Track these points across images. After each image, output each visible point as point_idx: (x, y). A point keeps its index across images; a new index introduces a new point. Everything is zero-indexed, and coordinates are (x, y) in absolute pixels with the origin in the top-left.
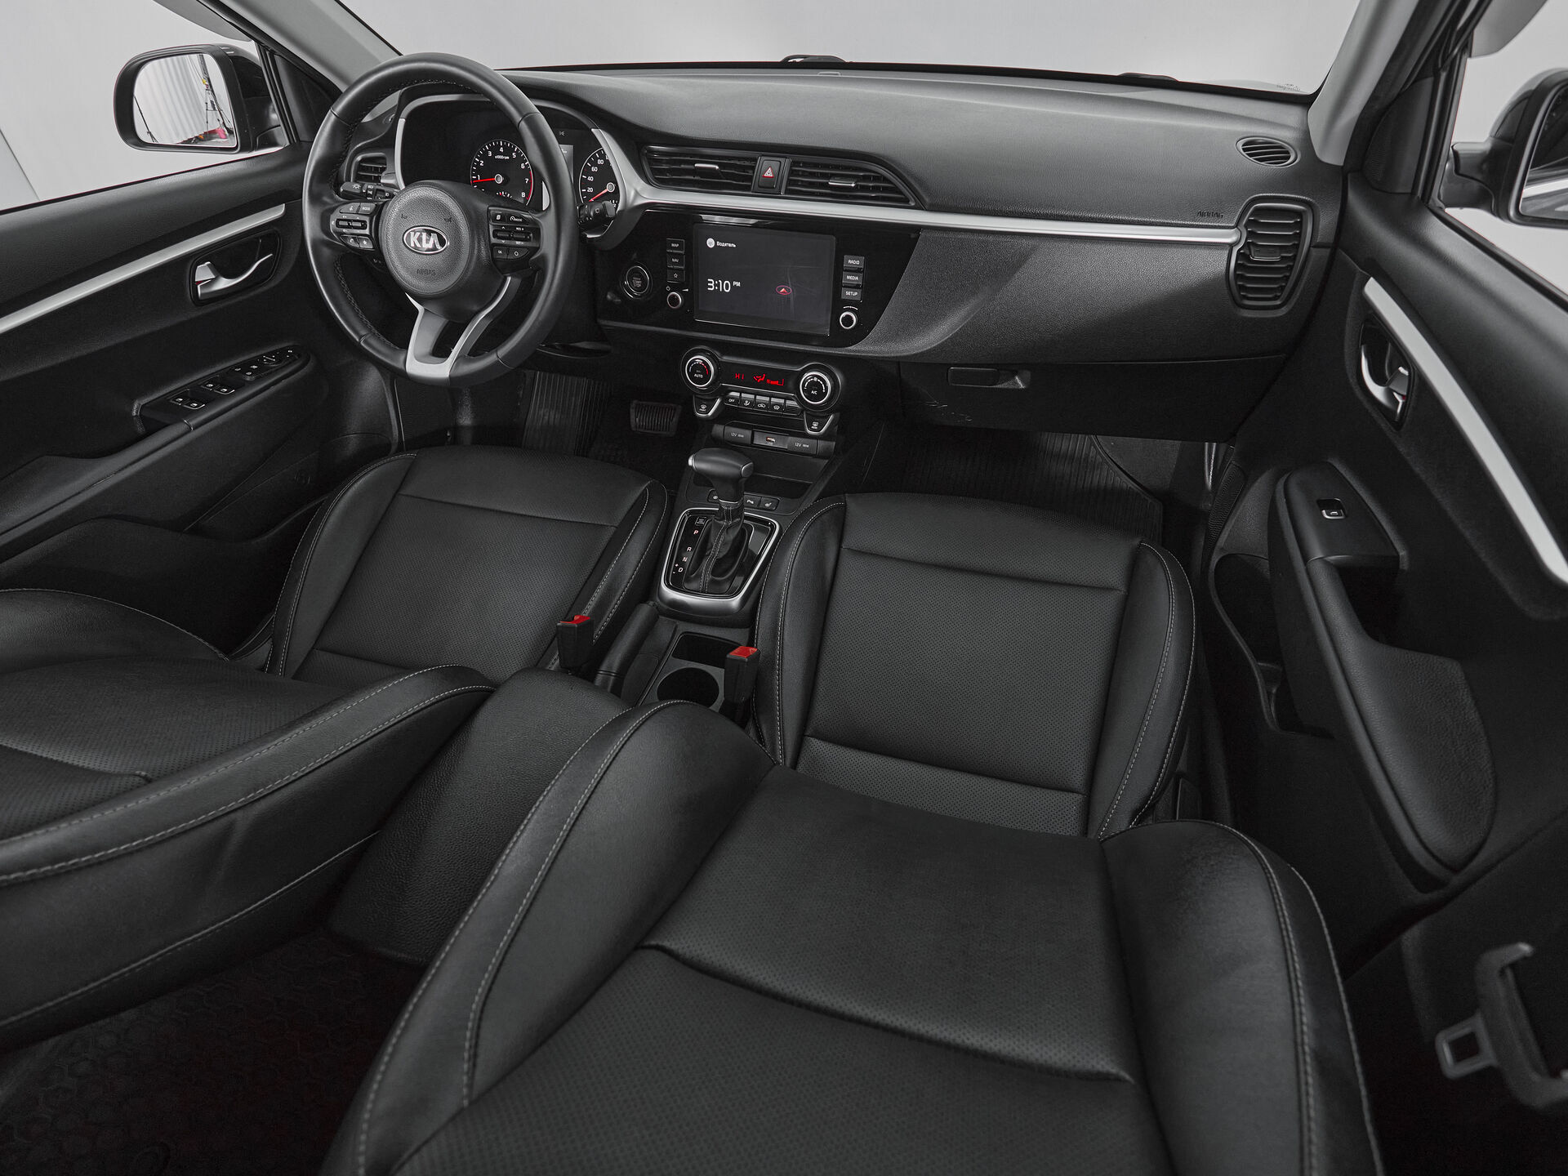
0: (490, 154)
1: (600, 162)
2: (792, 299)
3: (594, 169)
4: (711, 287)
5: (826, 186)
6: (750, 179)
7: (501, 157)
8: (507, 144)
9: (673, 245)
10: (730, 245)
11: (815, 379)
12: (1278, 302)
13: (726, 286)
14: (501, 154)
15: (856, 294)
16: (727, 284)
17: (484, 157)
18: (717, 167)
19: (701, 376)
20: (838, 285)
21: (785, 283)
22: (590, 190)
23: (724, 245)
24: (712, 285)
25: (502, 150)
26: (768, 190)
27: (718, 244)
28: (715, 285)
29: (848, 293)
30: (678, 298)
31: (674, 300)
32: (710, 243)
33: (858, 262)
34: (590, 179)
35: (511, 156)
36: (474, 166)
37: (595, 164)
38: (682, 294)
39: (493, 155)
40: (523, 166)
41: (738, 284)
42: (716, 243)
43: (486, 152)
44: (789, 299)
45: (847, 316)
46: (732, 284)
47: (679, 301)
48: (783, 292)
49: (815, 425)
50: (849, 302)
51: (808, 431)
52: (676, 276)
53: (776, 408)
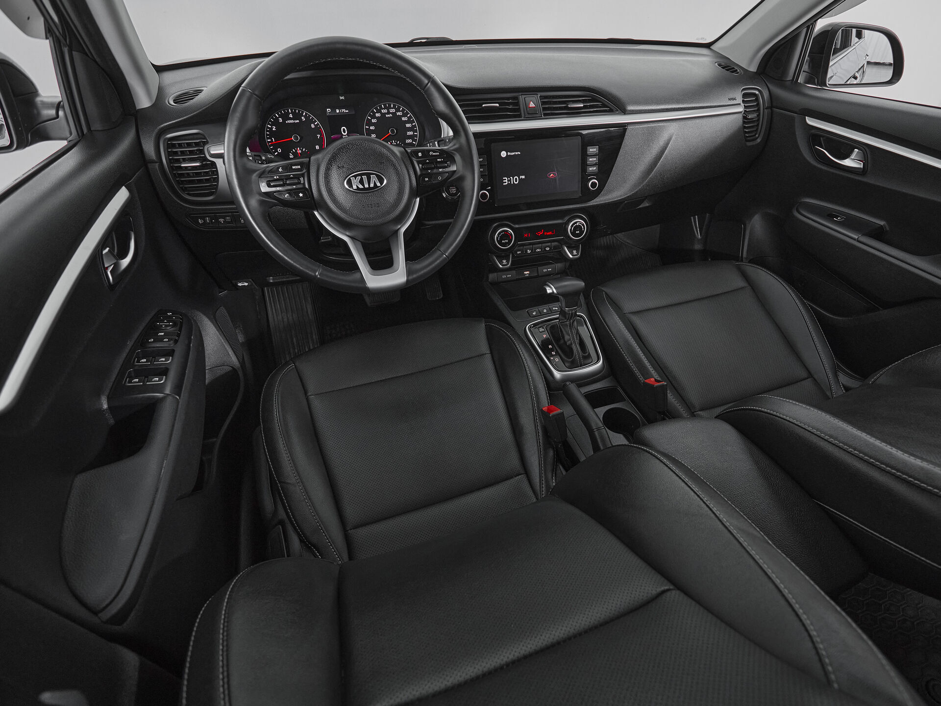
0: (281, 120)
1: (378, 115)
2: (557, 180)
3: (374, 121)
4: (506, 182)
5: (567, 108)
6: (519, 110)
7: (292, 121)
8: (295, 110)
9: (479, 160)
10: (516, 153)
11: (578, 224)
12: (757, 136)
13: (515, 180)
14: (291, 119)
15: (595, 168)
16: (516, 179)
17: (276, 122)
19: (507, 241)
20: (584, 165)
21: (553, 171)
23: (512, 154)
24: (506, 181)
25: (291, 116)
26: (532, 115)
27: (509, 154)
28: (508, 181)
29: (591, 169)
30: (486, 194)
31: (484, 196)
32: (503, 154)
33: (595, 150)
34: (372, 128)
35: (300, 120)
36: (267, 131)
37: (374, 117)
38: (487, 191)
39: (284, 121)
40: (313, 126)
41: (523, 177)
42: (507, 154)
43: (277, 119)
44: (555, 179)
45: (592, 183)
46: (519, 178)
47: (488, 196)
48: (552, 176)
49: (575, 252)
50: (593, 174)
51: (571, 256)
52: (482, 180)
53: (548, 249)
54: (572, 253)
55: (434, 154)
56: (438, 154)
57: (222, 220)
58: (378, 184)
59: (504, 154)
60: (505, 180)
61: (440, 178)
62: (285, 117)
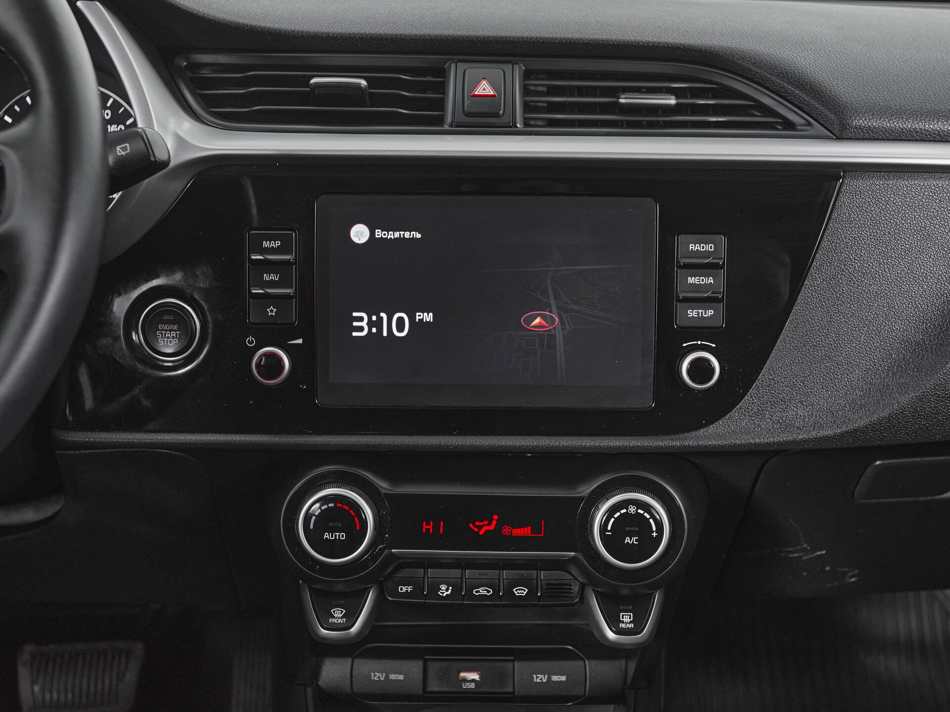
2: (560, 338)
4: (361, 329)
5: (611, 108)
6: (440, 105)
9: (266, 244)
10: (407, 235)
11: (632, 509)
13: (396, 325)
15: (710, 313)
18: (363, 83)
19: (342, 536)
20: (668, 299)
21: (541, 306)
23: (391, 235)
24: (364, 324)
26: (480, 120)
27: (379, 233)
28: (370, 324)
29: (692, 313)
30: (276, 359)
31: (272, 365)
32: (358, 235)
33: (710, 247)
38: (289, 349)
41: (428, 317)
42: (372, 233)
45: (693, 363)
46: (411, 318)
47: (282, 366)
48: (539, 326)
49: (627, 620)
50: (700, 331)
51: (611, 635)
52: (272, 311)
53: (521, 592)
54: (613, 622)
59: (360, 234)
60: (361, 319)
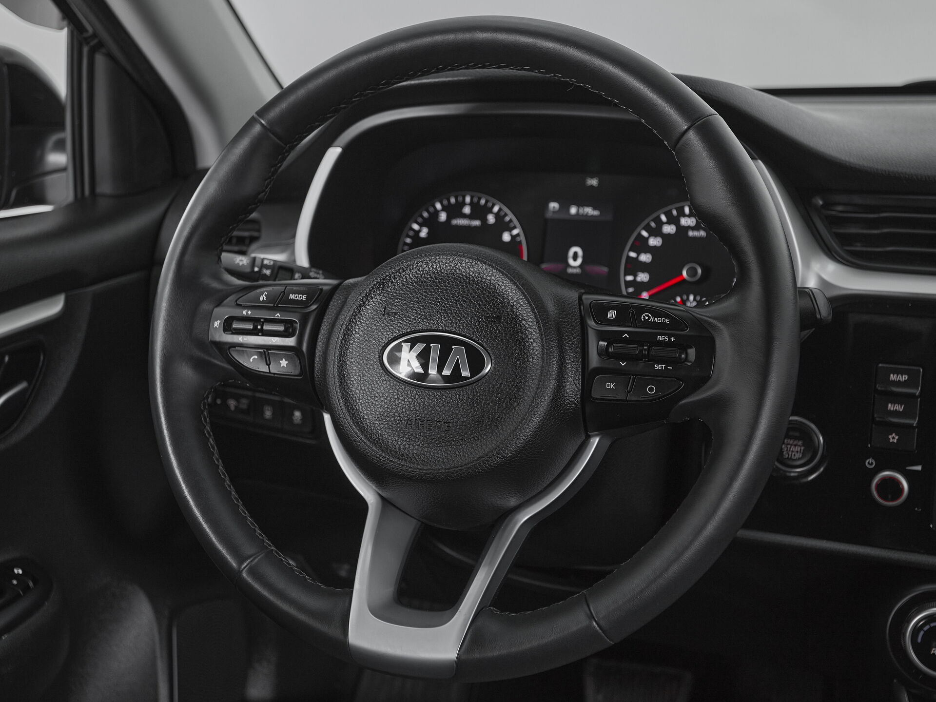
0: (443, 217)
1: (669, 229)
3: (654, 242)
7: (465, 222)
8: (479, 200)
9: (893, 377)
14: (464, 216)
17: (432, 220)
22: (643, 277)
25: (467, 210)
30: (898, 483)
31: (890, 488)
34: (645, 258)
35: (484, 220)
36: (408, 236)
37: (656, 232)
38: (908, 475)
39: (449, 218)
40: (506, 237)
43: (437, 213)
47: (902, 490)
52: (893, 438)
55: (656, 320)
56: (667, 321)
57: (232, 403)
58: (466, 373)
61: (651, 390)
62: (454, 211)
